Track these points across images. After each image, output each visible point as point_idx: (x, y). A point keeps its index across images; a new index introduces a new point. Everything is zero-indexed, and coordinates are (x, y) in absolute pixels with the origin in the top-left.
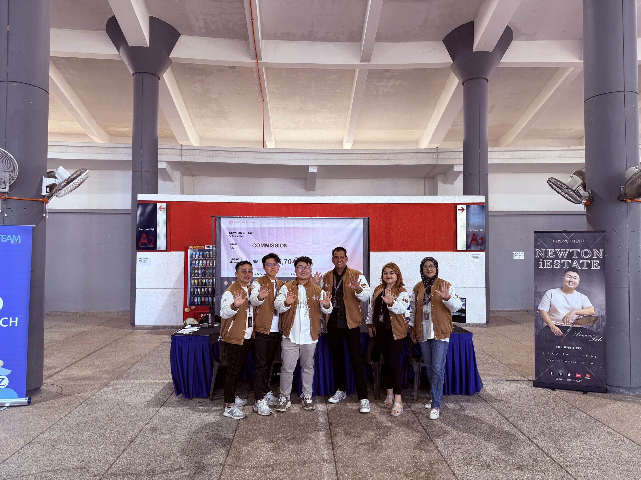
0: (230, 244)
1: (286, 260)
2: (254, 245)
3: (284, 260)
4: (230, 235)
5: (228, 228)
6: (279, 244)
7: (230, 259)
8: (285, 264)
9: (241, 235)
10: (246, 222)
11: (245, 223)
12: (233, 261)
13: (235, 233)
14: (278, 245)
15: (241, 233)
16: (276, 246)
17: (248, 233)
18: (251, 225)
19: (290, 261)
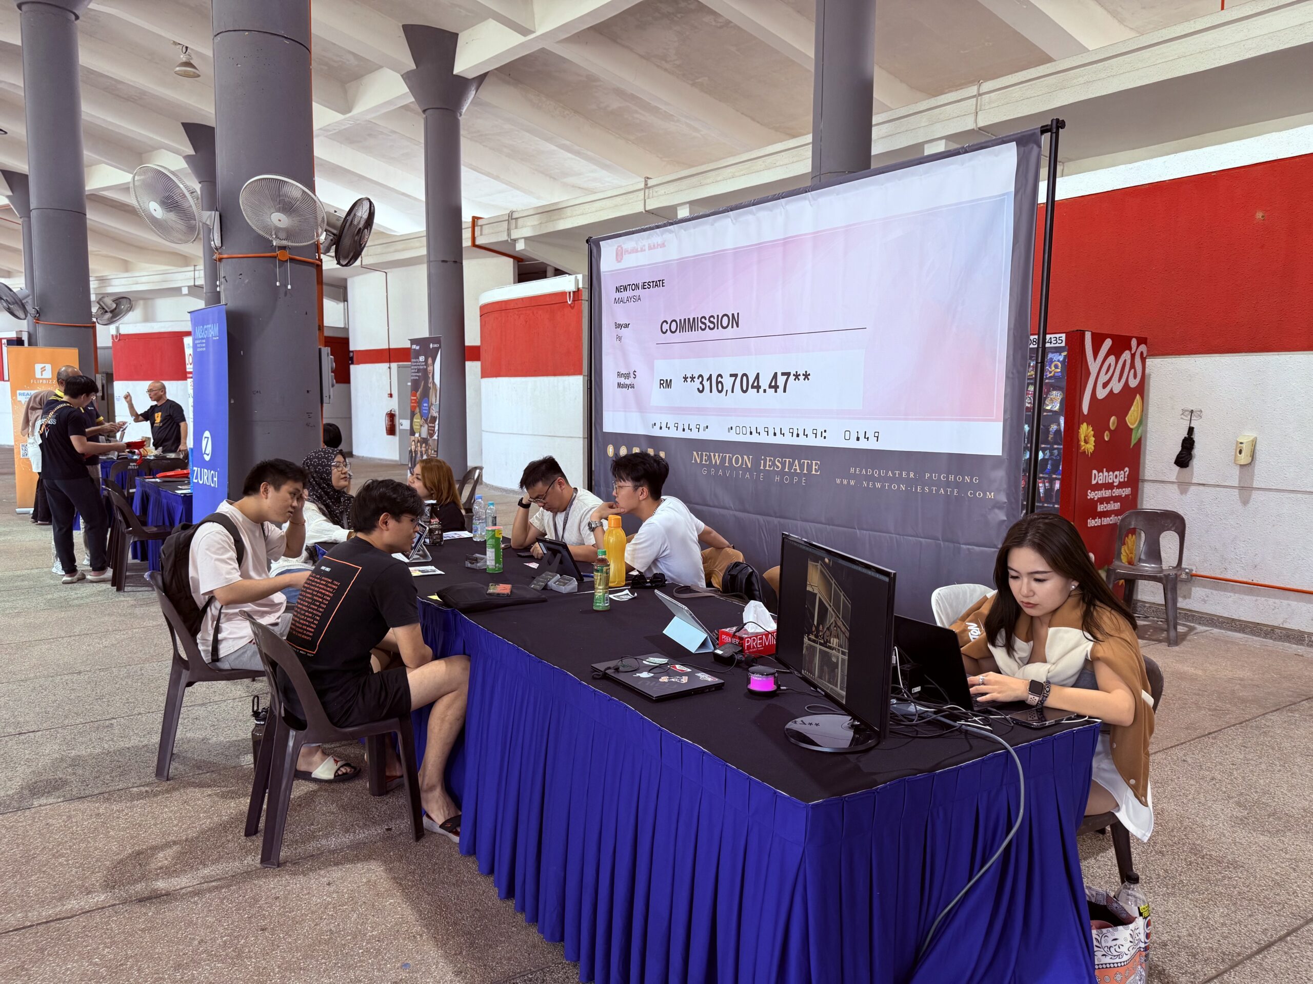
0: (619, 326)
1: (736, 376)
2: (666, 327)
3: (731, 375)
4: (618, 295)
5: (614, 274)
6: (718, 316)
7: (620, 375)
8: (733, 392)
9: (636, 293)
10: (647, 248)
11: (645, 250)
12: (622, 380)
13: (625, 289)
14: (715, 321)
15: (637, 286)
16: (712, 326)
17: (651, 284)
18: (658, 256)
19: (745, 378)
